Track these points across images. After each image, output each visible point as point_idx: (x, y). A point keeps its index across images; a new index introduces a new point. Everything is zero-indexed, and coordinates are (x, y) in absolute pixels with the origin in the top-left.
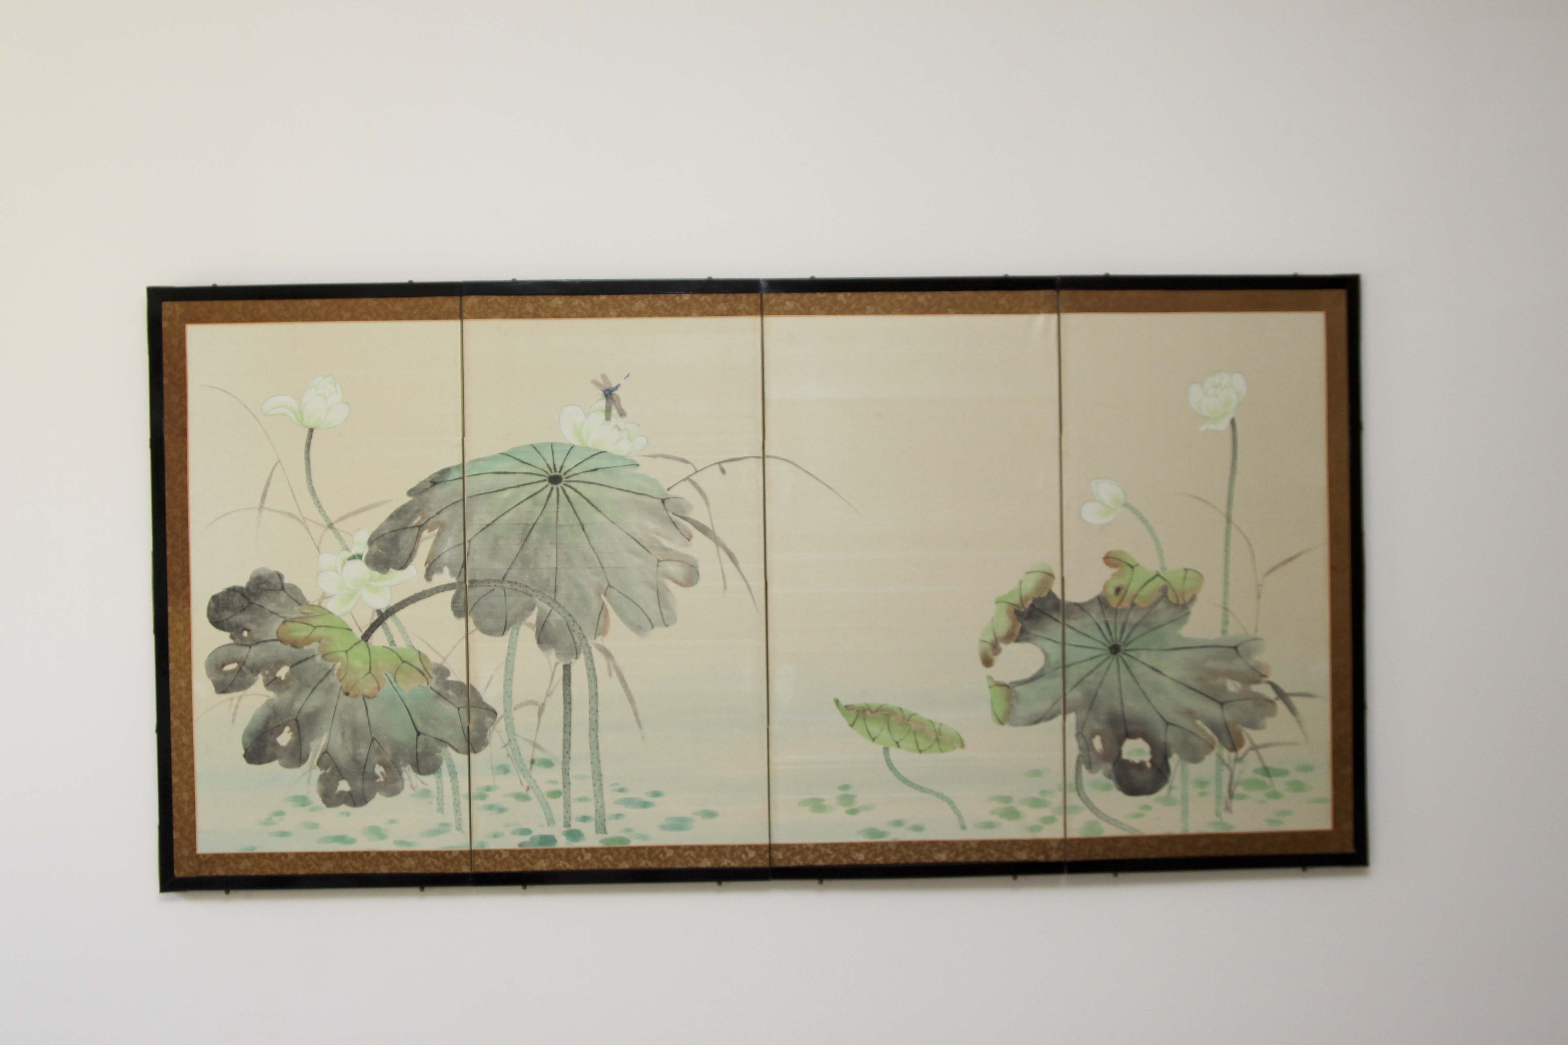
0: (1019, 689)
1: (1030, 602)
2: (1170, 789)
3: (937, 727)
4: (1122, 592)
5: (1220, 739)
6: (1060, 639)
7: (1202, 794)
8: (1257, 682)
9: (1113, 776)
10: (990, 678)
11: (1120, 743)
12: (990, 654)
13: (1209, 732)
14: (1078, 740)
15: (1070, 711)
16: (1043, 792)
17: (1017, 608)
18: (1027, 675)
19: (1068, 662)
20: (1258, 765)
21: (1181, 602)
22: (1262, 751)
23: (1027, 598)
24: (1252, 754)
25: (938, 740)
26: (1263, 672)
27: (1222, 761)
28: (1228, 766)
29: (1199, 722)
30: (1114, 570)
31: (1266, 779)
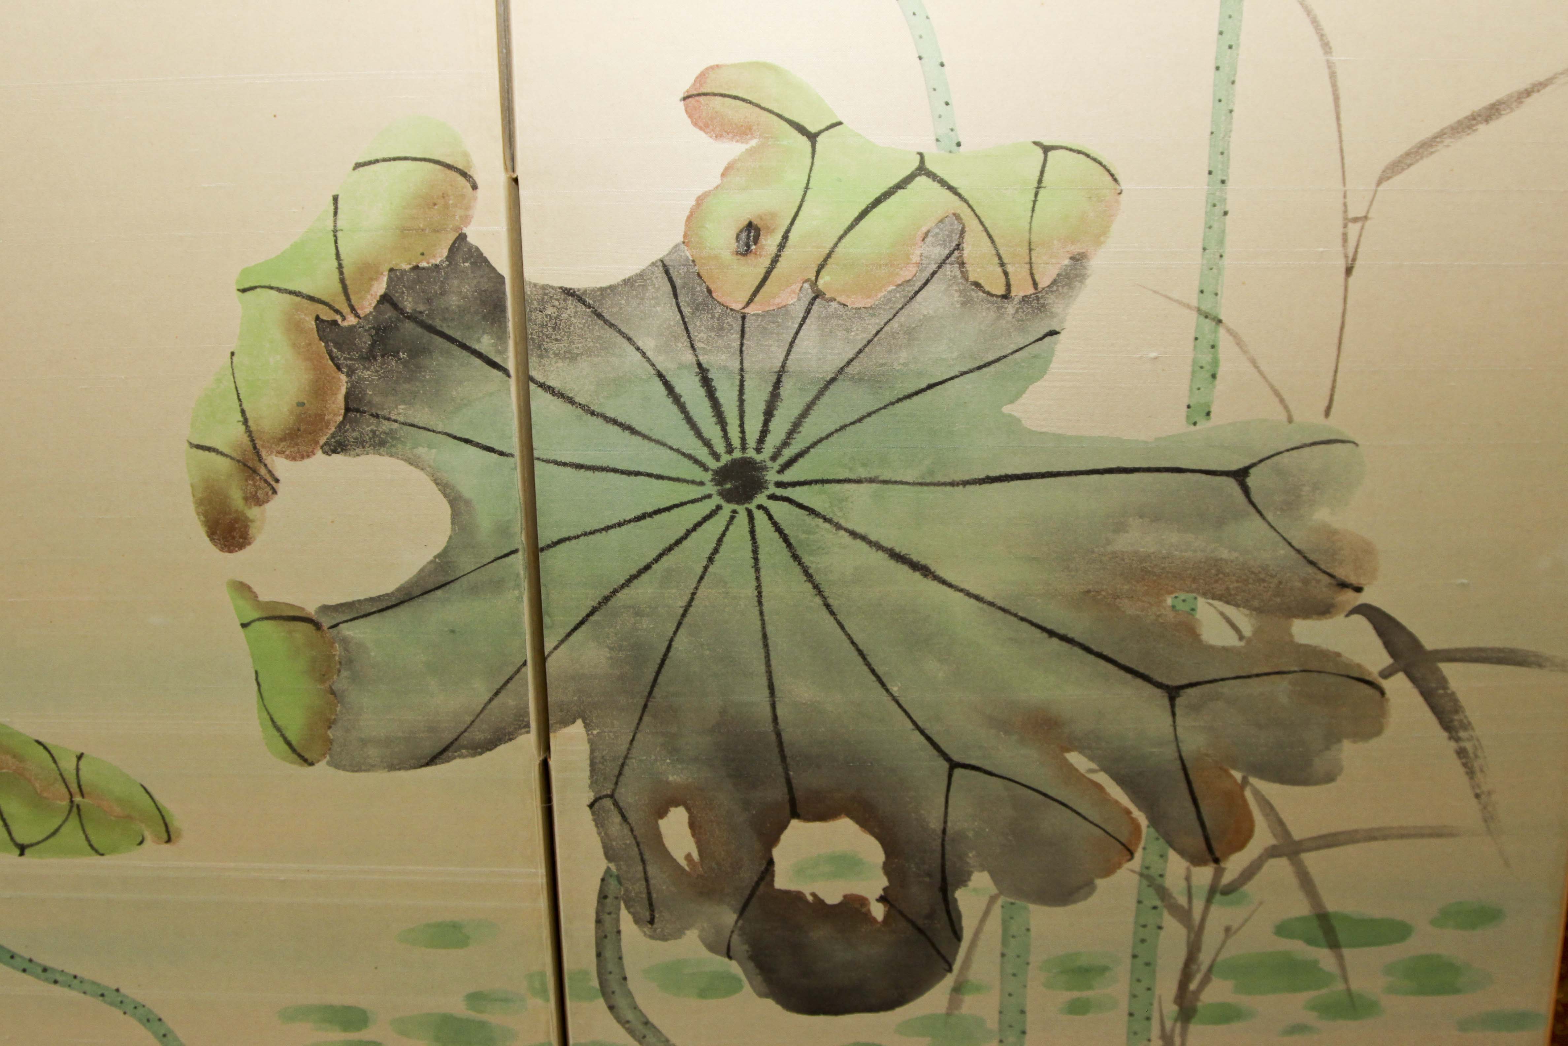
0: (354, 631)
1: (380, 287)
2: (958, 989)
3: (68, 765)
4: (770, 243)
5: (1155, 821)
6: (514, 444)
7: (1077, 1008)
8: (1324, 610)
9: (739, 946)
10: (242, 589)
11: (771, 838)
12: (236, 497)
13: (1116, 792)
14: (600, 823)
15: (567, 722)
16: (476, 999)
17: (327, 315)
18: (389, 584)
19: (545, 536)
20: (1300, 907)
21: (1021, 288)
22: (1310, 859)
23: (368, 271)
24: (1280, 867)
25: (75, 809)
26: (1343, 573)
27: (1163, 893)
28: (1183, 915)
29: (1075, 758)
30: (733, 149)
31: (1324, 957)
